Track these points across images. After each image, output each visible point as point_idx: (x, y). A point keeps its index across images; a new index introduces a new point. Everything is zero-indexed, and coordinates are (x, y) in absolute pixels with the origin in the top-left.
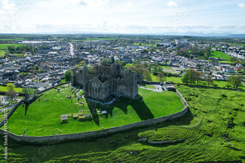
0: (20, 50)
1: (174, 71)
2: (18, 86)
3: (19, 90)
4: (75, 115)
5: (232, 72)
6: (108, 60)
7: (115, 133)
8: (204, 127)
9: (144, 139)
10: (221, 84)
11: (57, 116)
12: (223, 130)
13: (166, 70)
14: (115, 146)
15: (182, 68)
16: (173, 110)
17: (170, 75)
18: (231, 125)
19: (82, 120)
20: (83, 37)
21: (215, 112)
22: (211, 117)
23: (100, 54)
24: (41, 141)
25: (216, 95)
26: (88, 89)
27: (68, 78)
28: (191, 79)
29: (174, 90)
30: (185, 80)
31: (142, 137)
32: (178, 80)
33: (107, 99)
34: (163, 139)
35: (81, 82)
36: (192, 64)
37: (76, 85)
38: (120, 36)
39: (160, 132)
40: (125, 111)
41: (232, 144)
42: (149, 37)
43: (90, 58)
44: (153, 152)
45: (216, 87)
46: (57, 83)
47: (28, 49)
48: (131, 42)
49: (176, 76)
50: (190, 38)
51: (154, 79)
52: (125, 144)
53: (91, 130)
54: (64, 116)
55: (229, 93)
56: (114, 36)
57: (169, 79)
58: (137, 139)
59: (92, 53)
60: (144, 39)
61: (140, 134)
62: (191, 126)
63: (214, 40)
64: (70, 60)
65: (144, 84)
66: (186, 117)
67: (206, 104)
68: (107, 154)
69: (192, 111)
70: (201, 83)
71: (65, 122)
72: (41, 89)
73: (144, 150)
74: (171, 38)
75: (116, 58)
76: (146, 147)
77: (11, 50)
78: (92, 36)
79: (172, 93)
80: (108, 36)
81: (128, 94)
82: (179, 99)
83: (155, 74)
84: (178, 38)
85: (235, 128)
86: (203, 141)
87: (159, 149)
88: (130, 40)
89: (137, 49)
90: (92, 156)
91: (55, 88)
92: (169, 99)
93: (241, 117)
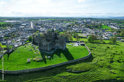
0: (4, 26)
1: (84, 35)
2: (4, 44)
3: (4, 47)
4: (34, 59)
5: (112, 36)
6: (51, 30)
7: (55, 67)
8: (99, 63)
9: (70, 70)
10: (107, 42)
11: (25, 60)
12: (108, 64)
13: (80, 35)
14: (55, 74)
15: (88, 34)
16: (84, 55)
17: (82, 37)
18: (112, 62)
19: (38, 61)
20: (37, 19)
21: (104, 55)
22: (102, 58)
23: (46, 27)
24: (16, 73)
25: (104, 47)
26: (40, 45)
27: (30, 40)
28: (92, 40)
29: (84, 45)
30: (89, 40)
31: (68, 69)
32: (86, 40)
33: (51, 51)
34: (79, 70)
35: (37, 42)
36: (93, 32)
37: (34, 43)
38: (57, 18)
39: (77, 66)
40: (60, 56)
41: (113, 71)
42: (71, 18)
43: (41, 29)
44: (74, 76)
45: (104, 43)
46: (24, 43)
47: (9, 25)
48: (62, 21)
49: (85, 38)
50: (91, 19)
51: (74, 39)
52: (60, 73)
53: (42, 66)
54: (29, 60)
55: (111, 46)
56: (54, 18)
57: (81, 40)
58: (66, 70)
59: (42, 27)
60: (68, 20)
61: (67, 68)
62: (93, 62)
63: (103, 20)
64: (31, 30)
65: (69, 42)
66: (90, 58)
67: (100, 51)
68: (51, 78)
69: (93, 55)
70: (97, 41)
71: (29, 63)
72: (16, 46)
73: (70, 75)
74: (82, 19)
75: (55, 29)
76: (70, 74)
78: (42, 18)
79: (83, 47)
80: (50, 18)
81: (61, 47)
82: (86, 49)
83: (75, 37)
84: (86, 19)
85: (114, 63)
86: (98, 70)
87: (77, 75)
88: (62, 20)
89: (65, 25)
90: (44, 79)
91: (23, 45)
92: (82, 50)
93: (116, 58)
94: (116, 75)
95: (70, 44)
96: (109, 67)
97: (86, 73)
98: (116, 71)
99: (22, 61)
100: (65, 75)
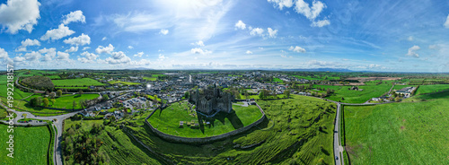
0: (163, 78)
1: (254, 91)
2: (159, 97)
3: (159, 100)
4: (189, 123)
5: (285, 89)
6: (212, 85)
7: (216, 141)
8: (276, 127)
9: (238, 145)
10: (281, 96)
11: (177, 122)
12: (286, 125)
13: (249, 91)
14: (217, 152)
15: (259, 89)
16: (255, 118)
17: (252, 94)
18: (290, 120)
19: (192, 128)
20: (197, 71)
21: (280, 114)
22: (279, 118)
23: (207, 82)
24: (165, 137)
25: (279, 103)
26: (198, 105)
27: (186, 96)
28: (265, 96)
29: (255, 104)
30: (261, 96)
31: (236, 144)
32: (256, 97)
33: (211, 114)
34: (251, 143)
35: (194, 100)
36: (264, 86)
37: (191, 101)
38: (219, 71)
39: (248, 137)
40: (223, 122)
41: (292, 132)
42: (238, 71)
43: (201, 84)
44: (245, 156)
45: (279, 99)
46: (179, 99)
47: (167, 77)
48: (227, 75)
49: (255, 94)
50: (261, 71)
51: (242, 97)
52: (223, 151)
53: (198, 137)
54: (182, 123)
55: (285, 101)
56: (216, 71)
57: (252, 97)
58: (231, 146)
59: (202, 81)
60: (234, 72)
61: (235, 141)
62: (269, 128)
63: (274, 72)
64: (189, 85)
65: (236, 101)
66: (264, 122)
67: (275, 110)
68: (209, 160)
69: (268, 117)
70: (270, 97)
71: (181, 127)
72: (170, 101)
73: (238, 155)
74: (251, 72)
75: (217, 85)
76: (240, 152)
77: (159, 78)
78: (202, 71)
79: (254, 107)
80: (212, 71)
81: (225, 109)
82: (258, 109)
83: (243, 94)
84: (255, 71)
85: (292, 121)
86: (277, 137)
87: (250, 152)
88: (226, 73)
89: (231, 79)
90: (198, 160)
91: (177, 101)
92: (253, 111)
93: (293, 113)
94: (297, 136)
95: (238, 104)
96: (288, 128)
97: (261, 147)
98: (296, 131)
99: (173, 122)
100: (231, 155)
